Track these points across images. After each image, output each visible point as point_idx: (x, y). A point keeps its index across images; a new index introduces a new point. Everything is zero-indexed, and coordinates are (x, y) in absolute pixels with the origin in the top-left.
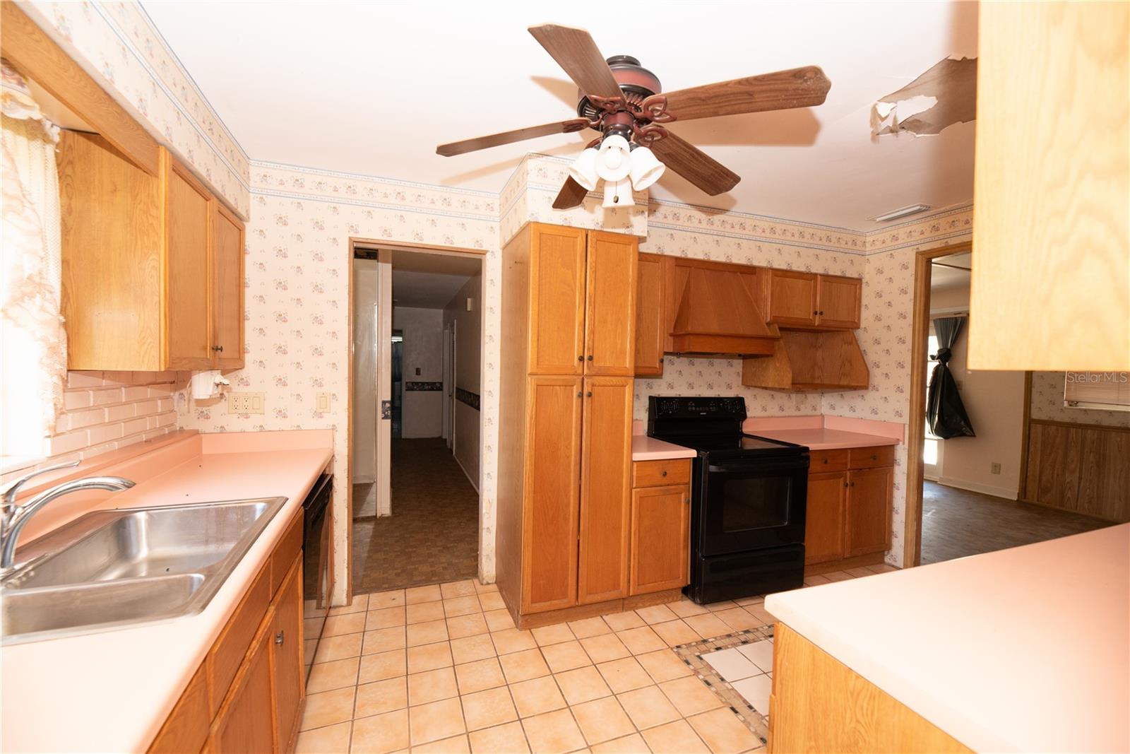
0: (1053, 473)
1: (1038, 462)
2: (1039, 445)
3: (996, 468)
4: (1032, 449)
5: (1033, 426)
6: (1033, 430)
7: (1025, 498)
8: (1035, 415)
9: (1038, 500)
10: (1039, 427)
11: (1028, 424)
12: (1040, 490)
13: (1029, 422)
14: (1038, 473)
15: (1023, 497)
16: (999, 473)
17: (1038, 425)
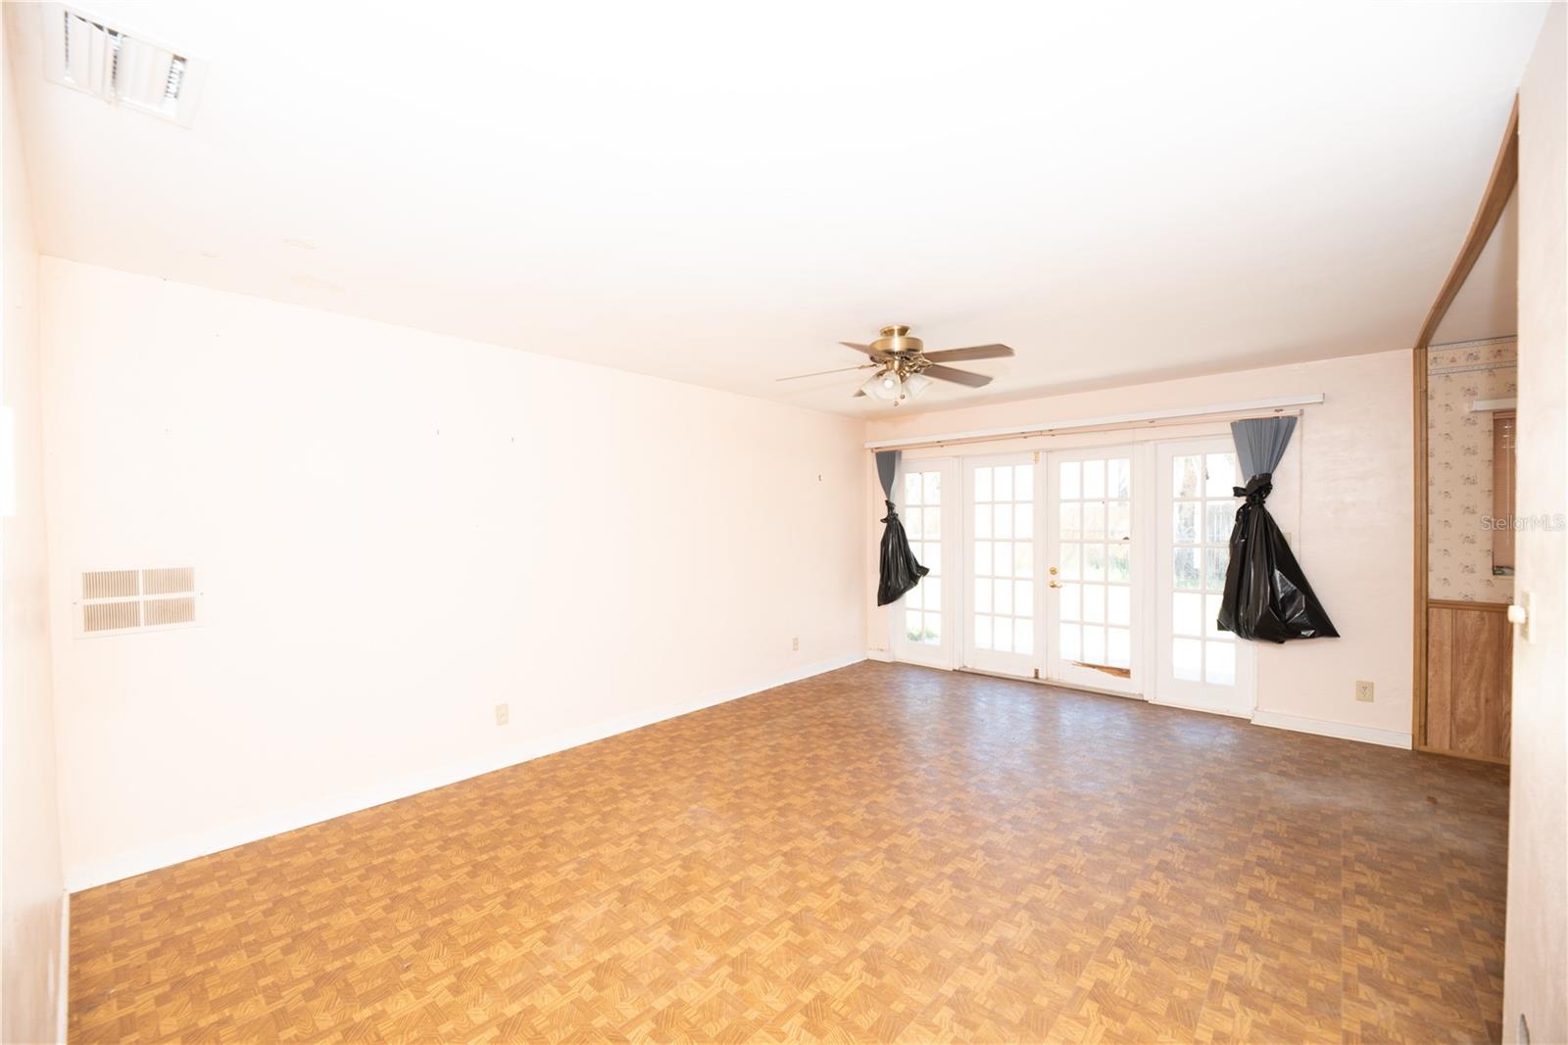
0: (1477, 698)
1: (1447, 677)
2: (1447, 648)
3: (1365, 691)
4: (1433, 653)
5: (1433, 611)
6: (1433, 621)
7: (1426, 744)
8: (1436, 592)
9: (1451, 748)
10: (1446, 614)
11: (1424, 608)
12: (1454, 728)
13: (1425, 607)
14: (1448, 697)
15: (1423, 741)
16: (1371, 700)
17: (1444, 610)
